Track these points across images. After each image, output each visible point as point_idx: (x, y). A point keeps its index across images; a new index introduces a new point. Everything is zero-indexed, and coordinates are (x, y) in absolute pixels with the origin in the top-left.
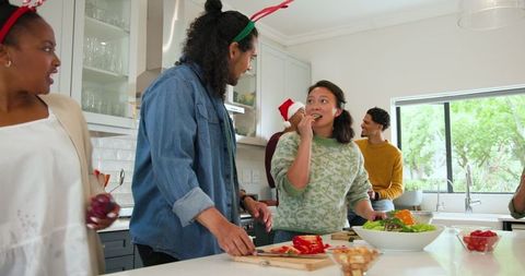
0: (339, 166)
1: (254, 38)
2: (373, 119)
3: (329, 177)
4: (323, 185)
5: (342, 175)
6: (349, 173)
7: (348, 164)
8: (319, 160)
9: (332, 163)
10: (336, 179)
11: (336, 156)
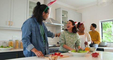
0: (73, 39)
1: (48, 10)
2: (93, 26)
3: (70, 42)
4: (69, 43)
5: (73, 41)
6: (75, 41)
7: (75, 38)
8: (69, 38)
9: (71, 38)
10: (72, 42)
11: (72, 37)
